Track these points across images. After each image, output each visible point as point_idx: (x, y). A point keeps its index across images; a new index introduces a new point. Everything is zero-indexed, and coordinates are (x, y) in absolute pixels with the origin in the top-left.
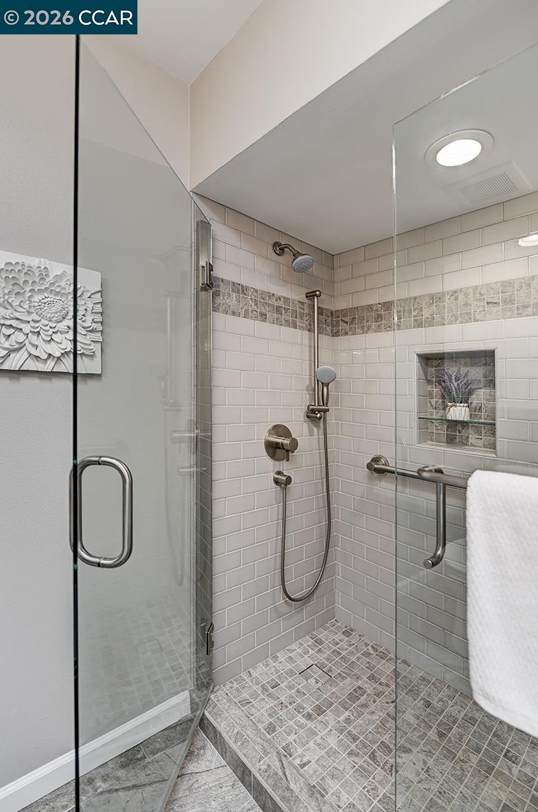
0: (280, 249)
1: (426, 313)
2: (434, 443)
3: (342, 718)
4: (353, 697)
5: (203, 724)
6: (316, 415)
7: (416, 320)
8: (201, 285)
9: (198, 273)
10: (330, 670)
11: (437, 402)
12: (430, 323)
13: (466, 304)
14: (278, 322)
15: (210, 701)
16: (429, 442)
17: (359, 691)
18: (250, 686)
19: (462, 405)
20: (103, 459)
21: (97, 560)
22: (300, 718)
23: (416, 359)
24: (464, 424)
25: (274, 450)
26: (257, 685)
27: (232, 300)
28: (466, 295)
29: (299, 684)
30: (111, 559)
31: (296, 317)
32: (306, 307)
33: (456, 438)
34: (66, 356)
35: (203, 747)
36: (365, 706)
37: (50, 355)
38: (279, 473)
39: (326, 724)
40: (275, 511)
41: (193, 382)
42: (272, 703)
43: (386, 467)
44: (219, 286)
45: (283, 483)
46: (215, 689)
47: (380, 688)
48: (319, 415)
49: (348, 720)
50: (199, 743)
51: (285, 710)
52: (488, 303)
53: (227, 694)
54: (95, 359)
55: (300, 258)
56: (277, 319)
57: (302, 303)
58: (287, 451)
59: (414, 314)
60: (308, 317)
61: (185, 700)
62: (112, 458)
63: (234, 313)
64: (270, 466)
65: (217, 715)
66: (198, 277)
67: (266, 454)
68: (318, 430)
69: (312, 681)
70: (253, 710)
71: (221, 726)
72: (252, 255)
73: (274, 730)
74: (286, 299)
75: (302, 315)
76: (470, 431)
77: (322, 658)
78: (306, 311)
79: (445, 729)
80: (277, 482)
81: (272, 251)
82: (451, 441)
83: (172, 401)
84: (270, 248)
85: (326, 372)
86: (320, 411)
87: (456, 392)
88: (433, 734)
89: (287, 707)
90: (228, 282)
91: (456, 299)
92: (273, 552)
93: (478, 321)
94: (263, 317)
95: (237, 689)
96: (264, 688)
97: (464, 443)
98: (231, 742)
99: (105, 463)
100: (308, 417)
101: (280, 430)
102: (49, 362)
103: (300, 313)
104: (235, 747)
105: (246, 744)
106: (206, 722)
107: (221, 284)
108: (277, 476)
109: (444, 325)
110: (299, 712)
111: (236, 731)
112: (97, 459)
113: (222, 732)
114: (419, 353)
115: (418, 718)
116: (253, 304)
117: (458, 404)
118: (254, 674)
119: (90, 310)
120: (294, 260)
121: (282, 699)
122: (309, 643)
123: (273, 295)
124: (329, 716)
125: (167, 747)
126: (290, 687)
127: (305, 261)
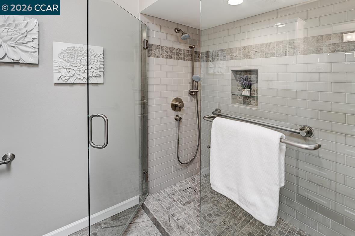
0: (178, 30)
1: (235, 55)
2: (239, 104)
3: (197, 205)
4: (202, 199)
5: (143, 206)
6: (193, 93)
7: (231, 57)
8: (143, 48)
9: (142, 44)
10: (196, 189)
11: (240, 88)
12: (236, 58)
13: (248, 52)
14: (177, 59)
15: (146, 199)
16: (237, 103)
17: (205, 197)
18: (163, 195)
19: (247, 90)
20: (98, 115)
21: (96, 146)
22: (181, 205)
23: (231, 72)
24: (249, 97)
25: (175, 107)
26: (166, 194)
27: (157, 52)
28: (248, 48)
29: (183, 194)
30: (101, 146)
31: (185, 56)
32: (189, 52)
33: (246, 102)
34: (91, 78)
35: (142, 214)
36: (206, 201)
37: (84, 77)
38: (177, 116)
39: (190, 207)
40: (175, 130)
41: (140, 83)
42: (170, 200)
43: (220, 113)
44: (151, 47)
45: (179, 119)
46: (149, 195)
47: (214, 196)
48: (194, 94)
49: (198, 206)
50: (141, 213)
51: (175, 202)
52: (256, 52)
53: (154, 197)
54: (101, 78)
55: (184, 35)
56: (176, 58)
57: (188, 50)
58: (180, 108)
59: (230, 55)
60: (190, 56)
61: (137, 198)
62: (101, 114)
63: (157, 57)
64: (173, 114)
65: (148, 203)
66: (142, 45)
67: (171, 109)
68: (195, 99)
69: (188, 193)
70: (163, 203)
71: (149, 207)
72: (165, 34)
73: (170, 208)
74: (181, 50)
75: (187, 55)
76: (251, 99)
77: (193, 185)
78: (190, 53)
79: (235, 209)
80: (176, 119)
81: (174, 31)
82: (245, 103)
83: (136, 89)
84: (173, 31)
85: (196, 77)
86: (194, 92)
87: (245, 85)
88: (230, 211)
89: (176, 201)
90: (155, 45)
91: (245, 50)
92: (175, 146)
93: (252, 58)
94: (170, 57)
95: (158, 196)
96: (168, 195)
97: (249, 104)
98: (152, 212)
99: (99, 116)
100: (190, 94)
101: (177, 100)
102: (84, 79)
103: (187, 54)
104: (153, 213)
105: (157, 212)
106: (144, 206)
107: (152, 46)
108: (176, 117)
109: (241, 59)
110: (181, 203)
111: (154, 208)
112: (96, 115)
113: (149, 208)
114: (232, 70)
115: (226, 205)
116: (166, 53)
117: (246, 90)
118: (166, 190)
119: (99, 61)
120: (182, 35)
121: (175, 199)
122: (190, 180)
123: (175, 48)
124: (192, 205)
125: (129, 214)
126: (179, 195)
127: (186, 36)
